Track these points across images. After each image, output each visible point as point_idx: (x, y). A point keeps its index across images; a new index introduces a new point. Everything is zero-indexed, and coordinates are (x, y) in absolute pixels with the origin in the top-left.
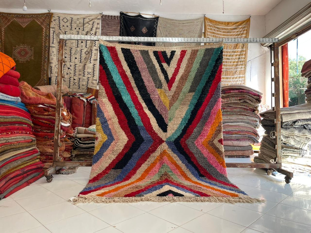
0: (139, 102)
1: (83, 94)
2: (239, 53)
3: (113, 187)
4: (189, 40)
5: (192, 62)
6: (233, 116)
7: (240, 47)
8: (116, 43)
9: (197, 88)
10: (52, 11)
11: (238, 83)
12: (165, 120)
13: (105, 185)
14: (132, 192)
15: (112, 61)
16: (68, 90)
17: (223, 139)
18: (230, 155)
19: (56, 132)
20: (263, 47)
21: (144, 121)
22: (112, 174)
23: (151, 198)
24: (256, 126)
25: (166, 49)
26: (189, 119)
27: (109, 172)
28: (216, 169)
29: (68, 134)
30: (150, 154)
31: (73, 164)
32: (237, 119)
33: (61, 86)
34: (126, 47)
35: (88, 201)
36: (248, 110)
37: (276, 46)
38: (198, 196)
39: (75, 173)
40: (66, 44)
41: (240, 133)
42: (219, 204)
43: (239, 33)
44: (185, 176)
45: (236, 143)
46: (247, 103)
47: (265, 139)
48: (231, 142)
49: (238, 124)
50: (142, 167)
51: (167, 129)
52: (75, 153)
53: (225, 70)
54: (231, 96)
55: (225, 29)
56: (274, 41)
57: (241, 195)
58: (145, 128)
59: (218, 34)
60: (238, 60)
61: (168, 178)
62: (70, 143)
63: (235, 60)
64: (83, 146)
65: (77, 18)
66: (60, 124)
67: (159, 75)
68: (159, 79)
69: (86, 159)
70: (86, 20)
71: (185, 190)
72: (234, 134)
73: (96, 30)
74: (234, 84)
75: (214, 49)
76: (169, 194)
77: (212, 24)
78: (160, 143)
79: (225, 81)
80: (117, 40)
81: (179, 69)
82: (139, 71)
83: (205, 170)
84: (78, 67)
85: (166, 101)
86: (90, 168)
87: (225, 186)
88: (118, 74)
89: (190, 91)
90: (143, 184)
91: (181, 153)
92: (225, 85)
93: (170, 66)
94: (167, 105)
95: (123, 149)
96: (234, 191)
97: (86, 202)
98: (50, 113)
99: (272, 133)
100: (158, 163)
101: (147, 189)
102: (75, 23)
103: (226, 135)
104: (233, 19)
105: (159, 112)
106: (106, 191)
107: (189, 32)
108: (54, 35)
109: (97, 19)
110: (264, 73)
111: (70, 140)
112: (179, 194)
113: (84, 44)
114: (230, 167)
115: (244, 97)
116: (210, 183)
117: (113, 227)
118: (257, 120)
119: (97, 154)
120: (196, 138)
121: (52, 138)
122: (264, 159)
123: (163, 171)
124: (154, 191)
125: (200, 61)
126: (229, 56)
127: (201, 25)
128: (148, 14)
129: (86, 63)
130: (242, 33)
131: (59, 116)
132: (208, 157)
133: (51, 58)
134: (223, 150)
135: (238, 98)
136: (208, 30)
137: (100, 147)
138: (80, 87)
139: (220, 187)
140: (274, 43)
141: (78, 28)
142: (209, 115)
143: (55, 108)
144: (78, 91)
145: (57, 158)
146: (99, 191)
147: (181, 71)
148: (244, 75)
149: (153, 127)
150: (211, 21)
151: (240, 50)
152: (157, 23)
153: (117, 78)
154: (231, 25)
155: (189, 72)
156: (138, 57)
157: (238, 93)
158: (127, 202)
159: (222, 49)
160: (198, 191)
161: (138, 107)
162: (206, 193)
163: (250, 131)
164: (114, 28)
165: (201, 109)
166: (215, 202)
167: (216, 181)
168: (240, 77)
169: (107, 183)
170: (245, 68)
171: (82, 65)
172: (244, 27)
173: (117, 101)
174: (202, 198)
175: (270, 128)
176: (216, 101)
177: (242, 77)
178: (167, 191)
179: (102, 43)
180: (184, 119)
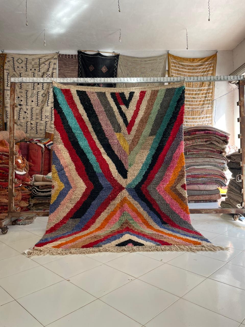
0: (97, 147)
1: (41, 139)
2: (205, 91)
3: (71, 238)
4: (149, 80)
5: (152, 103)
6: (199, 158)
7: (207, 85)
8: (70, 86)
9: (158, 131)
10: (6, 52)
11: (204, 123)
12: (125, 165)
13: (63, 236)
14: (90, 242)
15: (67, 105)
16: (25, 135)
17: (186, 184)
18: (197, 199)
19: (10, 182)
20: (231, 84)
21: (103, 167)
22: (70, 223)
23: (110, 249)
24: (224, 169)
25: (124, 90)
26: (150, 164)
27: (67, 221)
28: (179, 215)
29: (25, 182)
30: (110, 202)
31: (29, 214)
32: (204, 162)
33: (14, 133)
34: (81, 89)
35: (43, 253)
36: (214, 152)
37: (241, 83)
38: (159, 245)
39: (32, 223)
40: (21, 86)
41: (206, 176)
42: (180, 253)
43: (205, 70)
44: (147, 223)
45: (202, 187)
46: (214, 145)
47: (232, 182)
48: (197, 186)
49: (204, 167)
50: (102, 215)
51: (128, 175)
52: (33, 202)
53: (191, 110)
54: (197, 137)
55: (190, 66)
56: (239, 79)
57: (204, 243)
58: (104, 175)
59: (183, 72)
60: (205, 99)
61: (129, 227)
62: (28, 191)
63: (201, 99)
64: (41, 194)
65: (32, 59)
66: (14, 173)
67: (117, 118)
68: (118, 122)
69: (45, 208)
70: (42, 60)
71: (146, 239)
72: (200, 178)
73: (53, 71)
74: (201, 124)
75: (175, 88)
76: (129, 243)
77: (176, 61)
78: (120, 190)
79: (191, 122)
80: (72, 81)
81: (138, 111)
82: (96, 114)
83: (167, 217)
84: (35, 111)
85: (126, 146)
86: (47, 218)
87: (188, 233)
88: (74, 118)
89: (151, 134)
90: (102, 233)
91: (142, 200)
92: (191, 126)
93: (129, 108)
94: (127, 150)
95: (81, 197)
96: (197, 239)
97: (41, 255)
98: (3, 161)
99: (238, 177)
100: (118, 211)
101: (106, 238)
102: (31, 63)
103: (192, 179)
104: (198, 55)
105: (118, 157)
106: (63, 242)
107: (152, 70)
108: (8, 77)
109: (53, 59)
110: (233, 112)
111: (28, 189)
112: (140, 243)
113: (40, 86)
114: (194, 213)
115: (210, 138)
116: (173, 231)
117: (68, 280)
118: (225, 162)
119: (54, 203)
120: (157, 184)
121: (6, 187)
122: (231, 204)
123: (123, 220)
124: (113, 241)
125: (160, 102)
126: (195, 95)
127: (165, 63)
128: (107, 52)
129: (43, 106)
130: (208, 70)
131: (13, 165)
132: (171, 203)
133: (6, 102)
134: (186, 195)
135: (204, 140)
136: (172, 67)
137: (57, 196)
138: (37, 132)
139: (183, 235)
140: (239, 81)
141: (33, 69)
142: (171, 159)
143: (9, 156)
144: (36, 137)
145: (12, 209)
146: (56, 242)
147: (141, 114)
148: (211, 115)
149: (112, 173)
150: (175, 57)
151: (206, 88)
152: (117, 61)
153: (73, 122)
154: (196, 62)
155: (150, 114)
156: (94, 100)
157: (204, 135)
158: (84, 253)
159: (183, 89)
160: (159, 239)
161: (96, 152)
162: (167, 242)
163: (217, 174)
164: (71, 68)
165: (163, 153)
166: (177, 251)
167: (179, 228)
168: (207, 117)
169: (65, 234)
170: (212, 107)
171: (39, 108)
172: (211, 64)
173: (74, 148)
174: (163, 247)
175: (237, 171)
176: (178, 144)
177: (209, 117)
178: (126, 240)
179: (56, 85)
180: (145, 164)
